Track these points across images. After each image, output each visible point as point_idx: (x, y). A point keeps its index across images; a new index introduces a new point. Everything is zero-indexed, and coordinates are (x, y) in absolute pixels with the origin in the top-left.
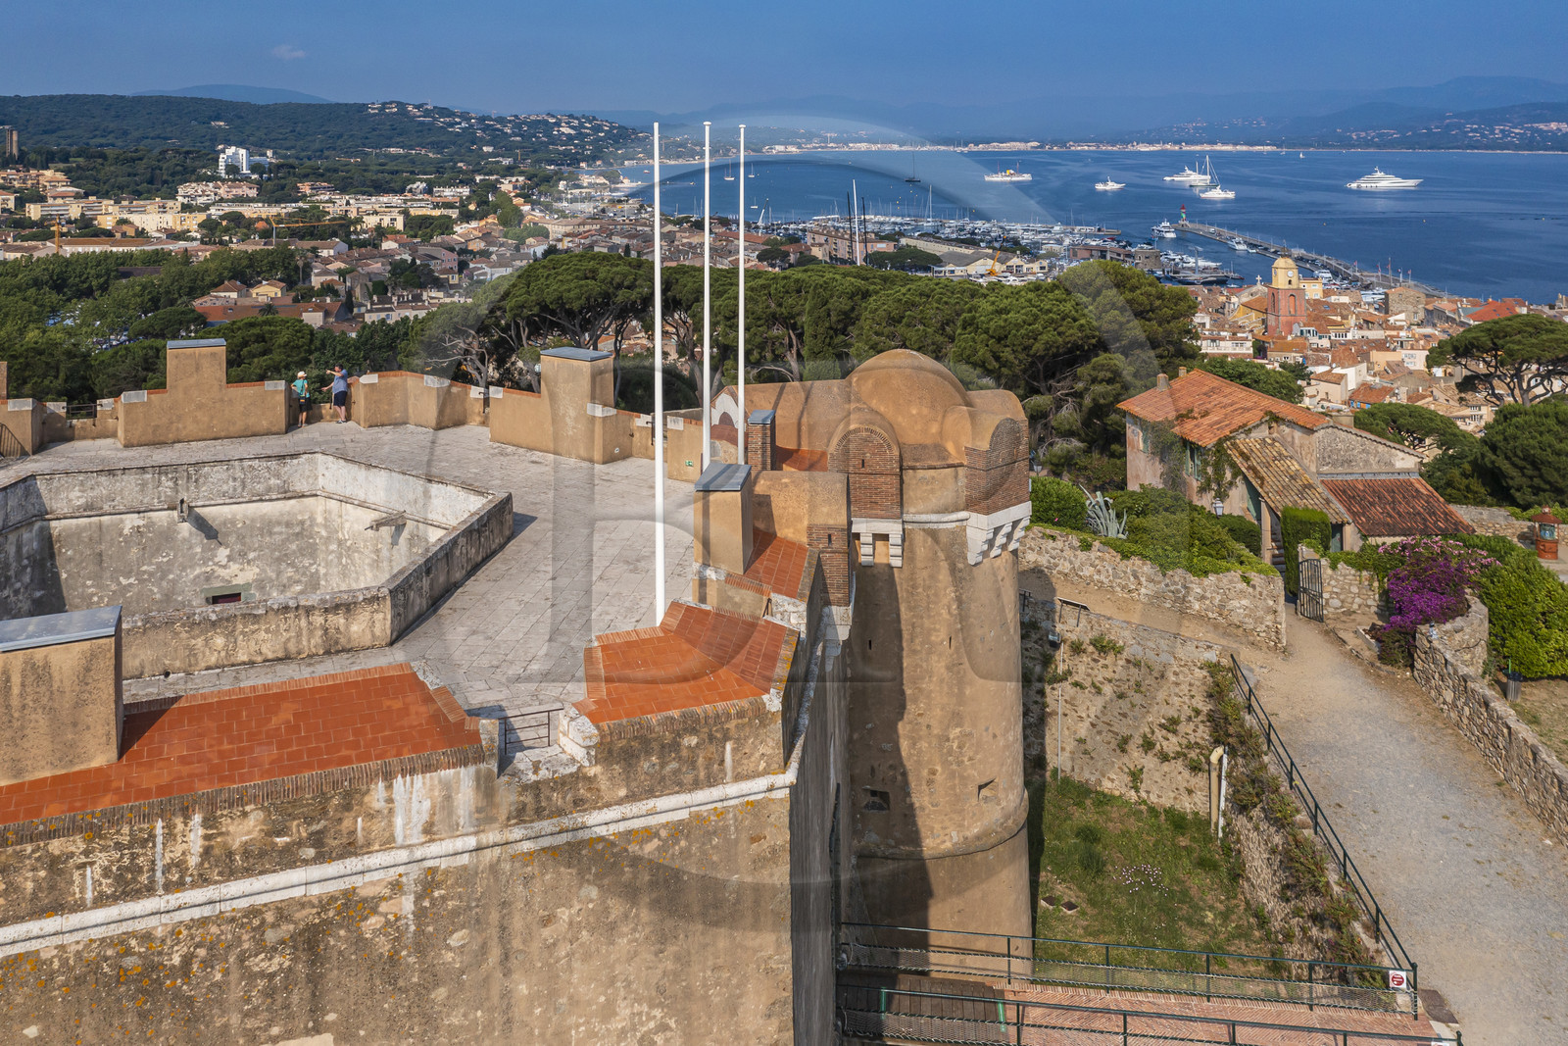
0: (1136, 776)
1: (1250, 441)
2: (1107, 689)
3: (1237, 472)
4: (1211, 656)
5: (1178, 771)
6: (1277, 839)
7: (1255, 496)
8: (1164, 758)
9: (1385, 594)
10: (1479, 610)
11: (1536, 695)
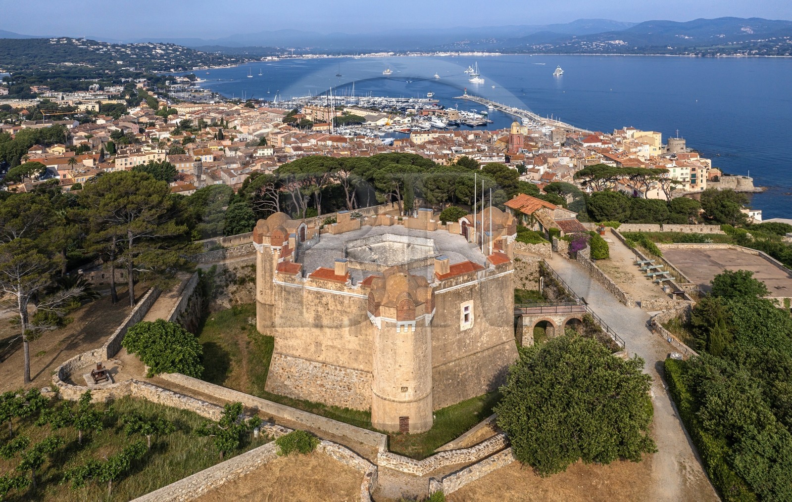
0: (524, 285)
1: (539, 213)
2: (518, 269)
3: (537, 220)
4: (539, 260)
5: (533, 283)
6: (555, 289)
7: (541, 226)
8: (530, 281)
9: (570, 245)
10: (589, 247)
11: (599, 262)
